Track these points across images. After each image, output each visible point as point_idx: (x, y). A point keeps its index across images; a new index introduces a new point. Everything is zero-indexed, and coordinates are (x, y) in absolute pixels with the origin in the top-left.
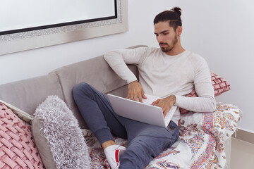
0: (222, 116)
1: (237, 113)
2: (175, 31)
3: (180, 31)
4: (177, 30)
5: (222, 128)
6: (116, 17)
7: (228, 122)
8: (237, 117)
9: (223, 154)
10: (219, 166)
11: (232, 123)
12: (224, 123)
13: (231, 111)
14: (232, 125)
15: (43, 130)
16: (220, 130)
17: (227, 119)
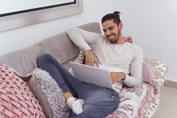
0: (155, 70)
1: (164, 66)
2: (118, 26)
3: (121, 26)
4: (119, 25)
5: (157, 78)
6: (75, 2)
7: (160, 73)
8: (165, 69)
9: (158, 96)
10: (156, 104)
11: (163, 74)
12: (157, 75)
13: (161, 66)
14: (163, 75)
15: (40, 87)
16: (155, 80)
17: (159, 72)
